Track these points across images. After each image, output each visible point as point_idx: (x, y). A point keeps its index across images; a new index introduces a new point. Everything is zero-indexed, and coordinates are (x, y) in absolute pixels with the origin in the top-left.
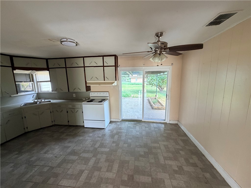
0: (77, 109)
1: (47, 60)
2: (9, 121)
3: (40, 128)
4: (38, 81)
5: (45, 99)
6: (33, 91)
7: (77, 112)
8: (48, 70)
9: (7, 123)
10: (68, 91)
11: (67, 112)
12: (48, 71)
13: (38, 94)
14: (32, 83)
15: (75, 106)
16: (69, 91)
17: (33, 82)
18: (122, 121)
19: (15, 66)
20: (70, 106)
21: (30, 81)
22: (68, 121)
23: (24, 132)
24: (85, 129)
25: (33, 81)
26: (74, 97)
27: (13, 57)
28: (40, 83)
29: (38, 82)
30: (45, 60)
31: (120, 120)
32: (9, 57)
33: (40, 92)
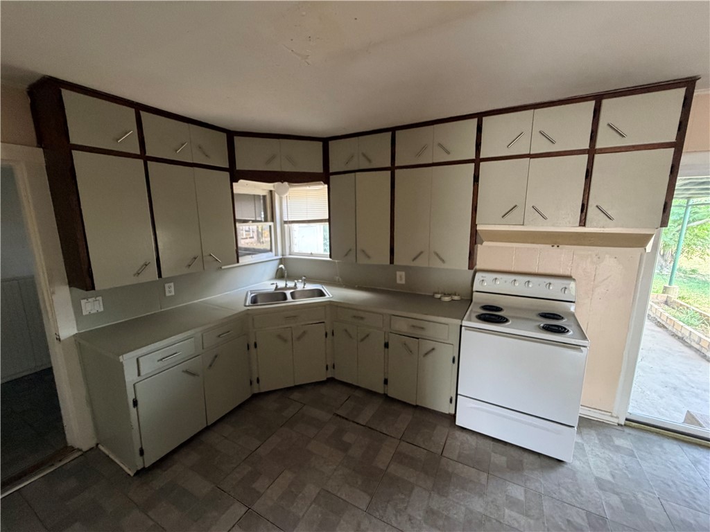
0: (430, 345)
1: (325, 141)
2: (216, 356)
3: (292, 385)
4: (286, 220)
5: (305, 282)
6: (271, 250)
7: (431, 354)
8: (327, 182)
9: (210, 366)
10: (388, 262)
11: (386, 345)
12: (326, 186)
13: (282, 261)
14: (270, 226)
15: (422, 328)
16: (392, 261)
17: (271, 224)
18: (625, 425)
19: (237, 169)
20: (401, 325)
21: (266, 220)
22: (386, 382)
23: (250, 396)
24: (458, 433)
25: (273, 219)
26: (398, 282)
27: (235, 138)
28: (290, 225)
29: (286, 222)
30: (321, 144)
31: (616, 421)
32: (224, 135)
33: (288, 256)
